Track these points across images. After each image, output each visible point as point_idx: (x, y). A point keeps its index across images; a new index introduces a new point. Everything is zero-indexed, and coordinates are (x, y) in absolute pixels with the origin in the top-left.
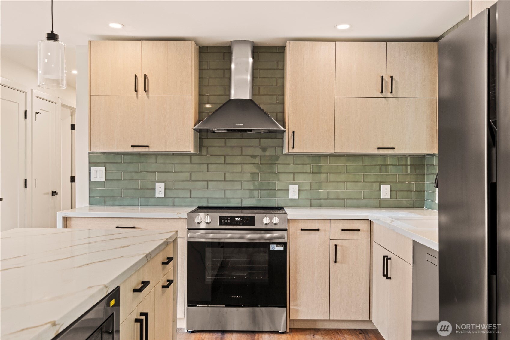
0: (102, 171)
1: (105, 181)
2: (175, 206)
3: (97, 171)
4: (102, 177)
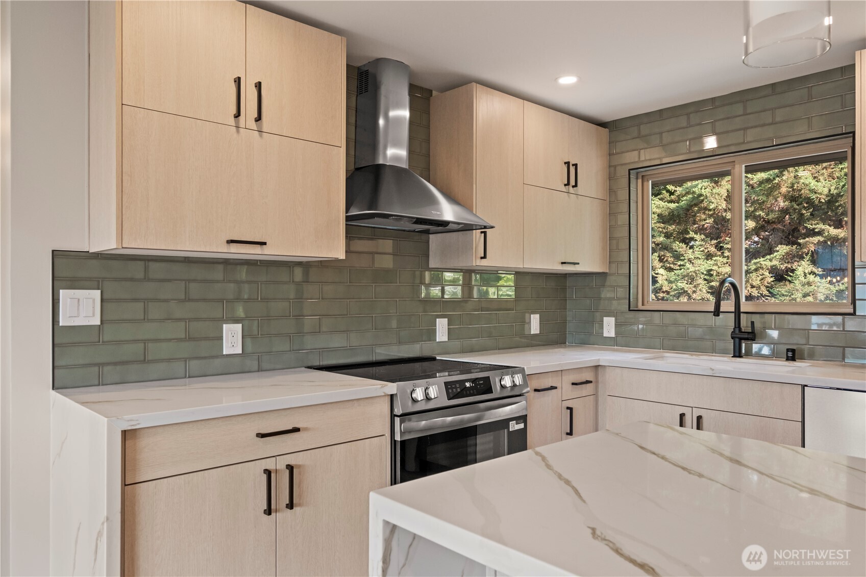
0: (94, 300)
1: (100, 324)
2: (262, 371)
3: (79, 300)
4: (94, 315)
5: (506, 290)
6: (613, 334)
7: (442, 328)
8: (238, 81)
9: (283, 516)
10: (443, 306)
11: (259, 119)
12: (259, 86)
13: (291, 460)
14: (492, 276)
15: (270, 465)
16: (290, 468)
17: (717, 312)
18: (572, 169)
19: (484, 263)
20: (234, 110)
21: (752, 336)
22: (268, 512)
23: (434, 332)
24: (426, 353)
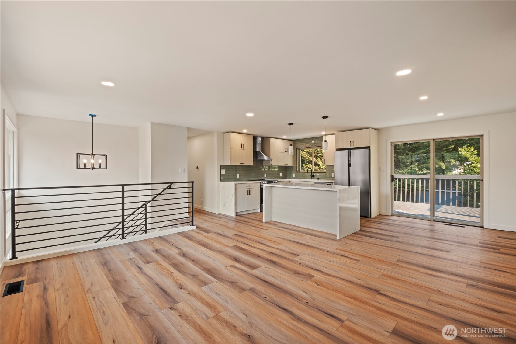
0: (225, 171)
1: (226, 173)
3: (223, 171)
5: (277, 169)
6: (294, 177)
7: (265, 176)
8: (241, 144)
9: (249, 196)
10: (265, 172)
11: (244, 148)
12: (244, 144)
13: (249, 189)
14: (274, 167)
15: (247, 189)
16: (250, 190)
17: (307, 172)
18: (286, 149)
19: (272, 165)
20: (241, 147)
21: (314, 176)
22: (248, 195)
23: (264, 176)
24: (263, 179)
